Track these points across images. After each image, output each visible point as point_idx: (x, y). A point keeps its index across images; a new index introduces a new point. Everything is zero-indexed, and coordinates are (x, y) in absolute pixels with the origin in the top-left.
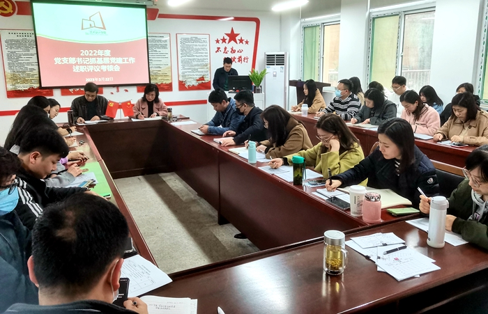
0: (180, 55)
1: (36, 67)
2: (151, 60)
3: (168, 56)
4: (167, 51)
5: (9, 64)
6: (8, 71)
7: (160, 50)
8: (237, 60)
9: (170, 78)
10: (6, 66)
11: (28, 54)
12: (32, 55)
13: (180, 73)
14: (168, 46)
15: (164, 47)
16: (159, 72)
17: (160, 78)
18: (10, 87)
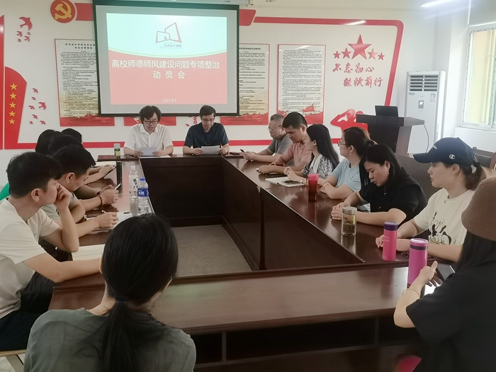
0: (281, 75)
1: (96, 88)
2: (242, 81)
3: (265, 75)
4: (264, 68)
5: (64, 83)
6: (63, 93)
7: (254, 67)
8: (364, 83)
9: (265, 107)
10: (61, 86)
11: (86, 72)
12: (91, 72)
13: (280, 100)
14: (266, 62)
15: (261, 63)
16: (251, 99)
17: (252, 106)
18: (64, 114)
